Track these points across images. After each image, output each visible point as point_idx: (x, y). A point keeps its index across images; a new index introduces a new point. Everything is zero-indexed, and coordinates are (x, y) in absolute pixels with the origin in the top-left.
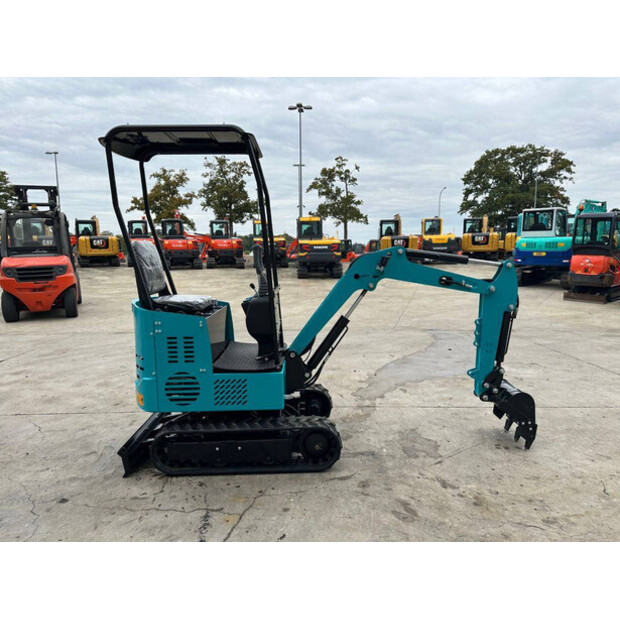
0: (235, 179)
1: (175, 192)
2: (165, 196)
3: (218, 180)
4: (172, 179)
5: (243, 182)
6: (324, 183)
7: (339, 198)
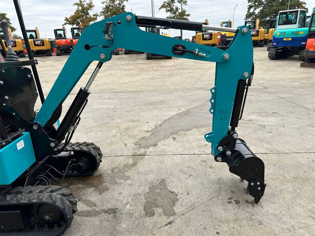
0: (119, 4)
3: (110, 6)
5: (124, 6)
6: (169, 4)
7: (178, 13)
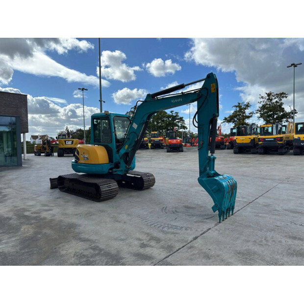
1: (244, 113)
2: (239, 115)
4: (243, 107)
